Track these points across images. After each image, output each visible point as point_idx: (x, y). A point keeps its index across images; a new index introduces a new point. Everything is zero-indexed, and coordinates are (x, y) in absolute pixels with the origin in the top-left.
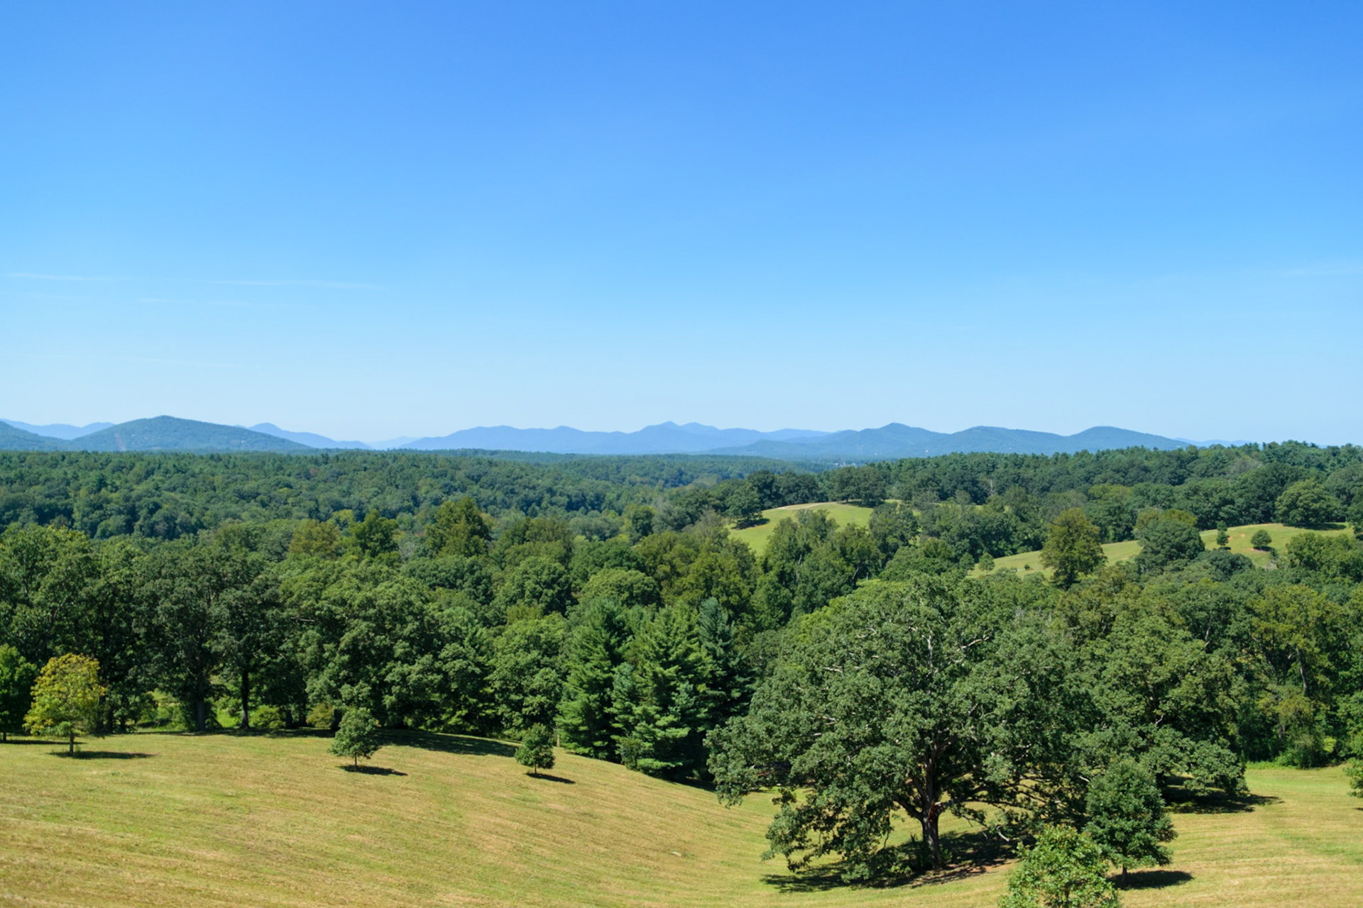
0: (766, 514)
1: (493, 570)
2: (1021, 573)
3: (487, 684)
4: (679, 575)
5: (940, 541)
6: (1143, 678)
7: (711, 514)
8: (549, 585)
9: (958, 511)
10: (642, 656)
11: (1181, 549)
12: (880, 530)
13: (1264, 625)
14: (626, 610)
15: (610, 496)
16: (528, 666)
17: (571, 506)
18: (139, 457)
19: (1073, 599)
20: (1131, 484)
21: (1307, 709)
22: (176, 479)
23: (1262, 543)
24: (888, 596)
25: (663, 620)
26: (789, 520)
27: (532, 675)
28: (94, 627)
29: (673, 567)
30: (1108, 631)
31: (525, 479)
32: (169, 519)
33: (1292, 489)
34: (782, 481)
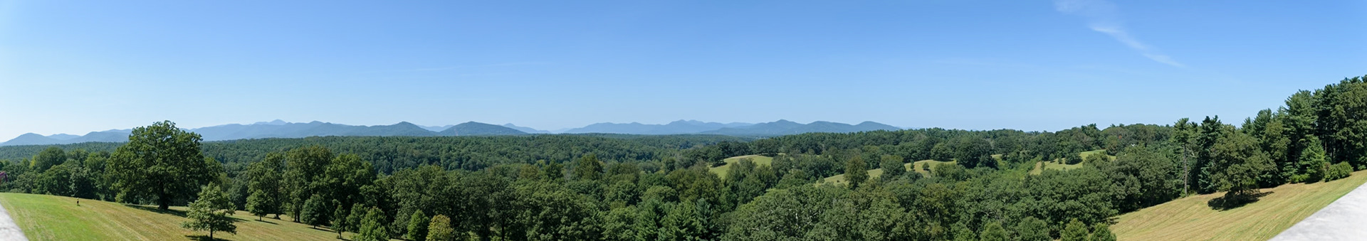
0: (725, 160)
1: (604, 186)
2: (836, 184)
3: (602, 236)
4: (687, 188)
5: (802, 171)
6: (883, 225)
7: (701, 161)
8: (629, 193)
9: (809, 158)
10: (671, 224)
11: (897, 171)
12: (776, 167)
13: (927, 199)
14: (663, 204)
15: (656, 153)
16: (620, 228)
17: (638, 158)
18: (462, 138)
19: (856, 194)
20: (878, 145)
21: (941, 231)
22: (476, 147)
23: (926, 168)
24: (778, 196)
25: (680, 208)
26: (736, 163)
27: (622, 232)
28: (448, 205)
29: (684, 185)
30: (869, 206)
31: (618, 146)
32: (474, 163)
33: (936, 146)
34: (733, 146)
